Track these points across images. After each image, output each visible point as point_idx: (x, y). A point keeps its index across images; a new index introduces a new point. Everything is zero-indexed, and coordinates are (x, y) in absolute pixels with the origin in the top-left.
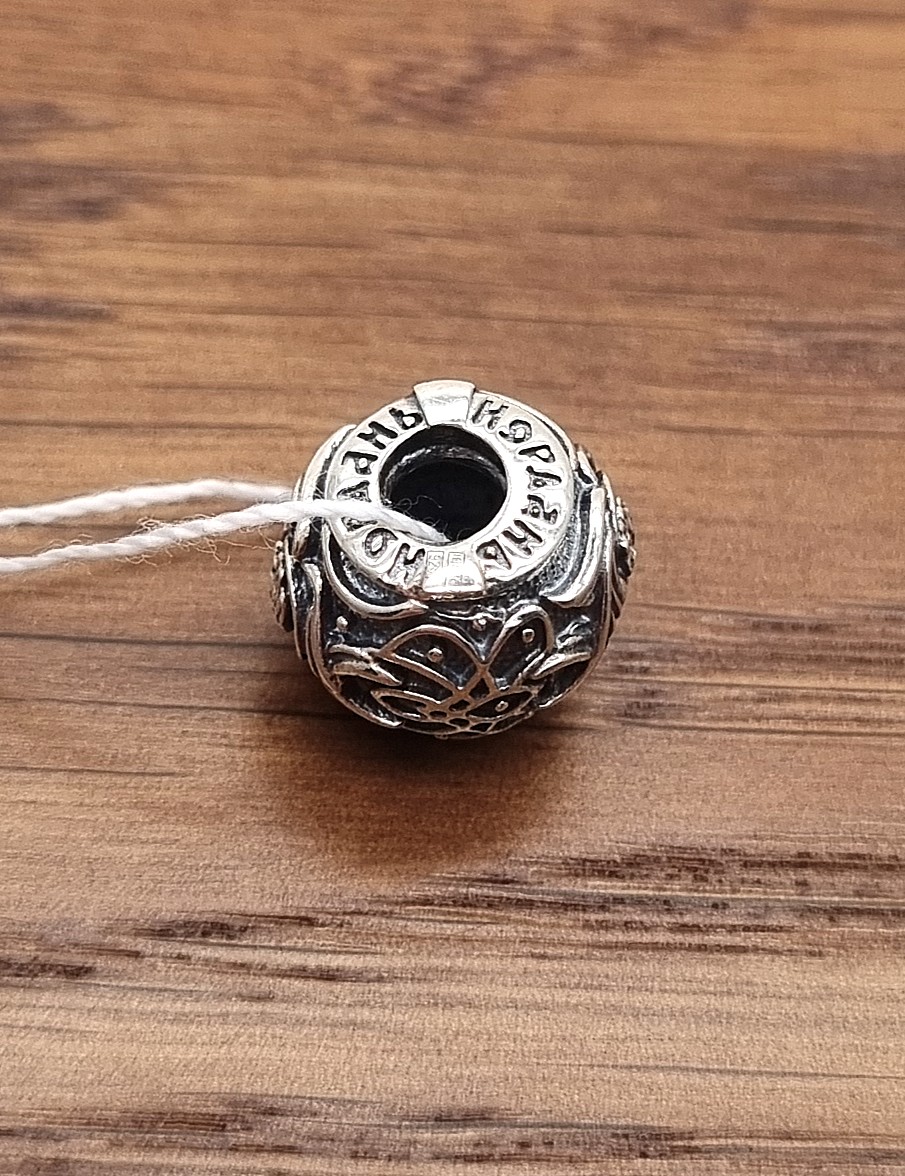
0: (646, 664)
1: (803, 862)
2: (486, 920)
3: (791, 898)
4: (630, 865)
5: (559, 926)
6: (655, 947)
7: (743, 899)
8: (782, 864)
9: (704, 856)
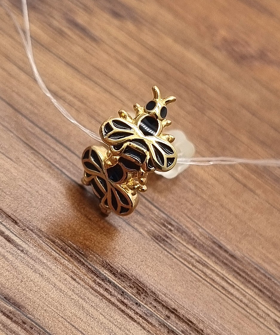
0: (172, 229)
1: (174, 311)
2: (66, 259)
3: (161, 318)
4: (121, 276)
5: (86, 275)
6: (109, 301)
7: (146, 308)
8: (167, 308)
9: (145, 289)
